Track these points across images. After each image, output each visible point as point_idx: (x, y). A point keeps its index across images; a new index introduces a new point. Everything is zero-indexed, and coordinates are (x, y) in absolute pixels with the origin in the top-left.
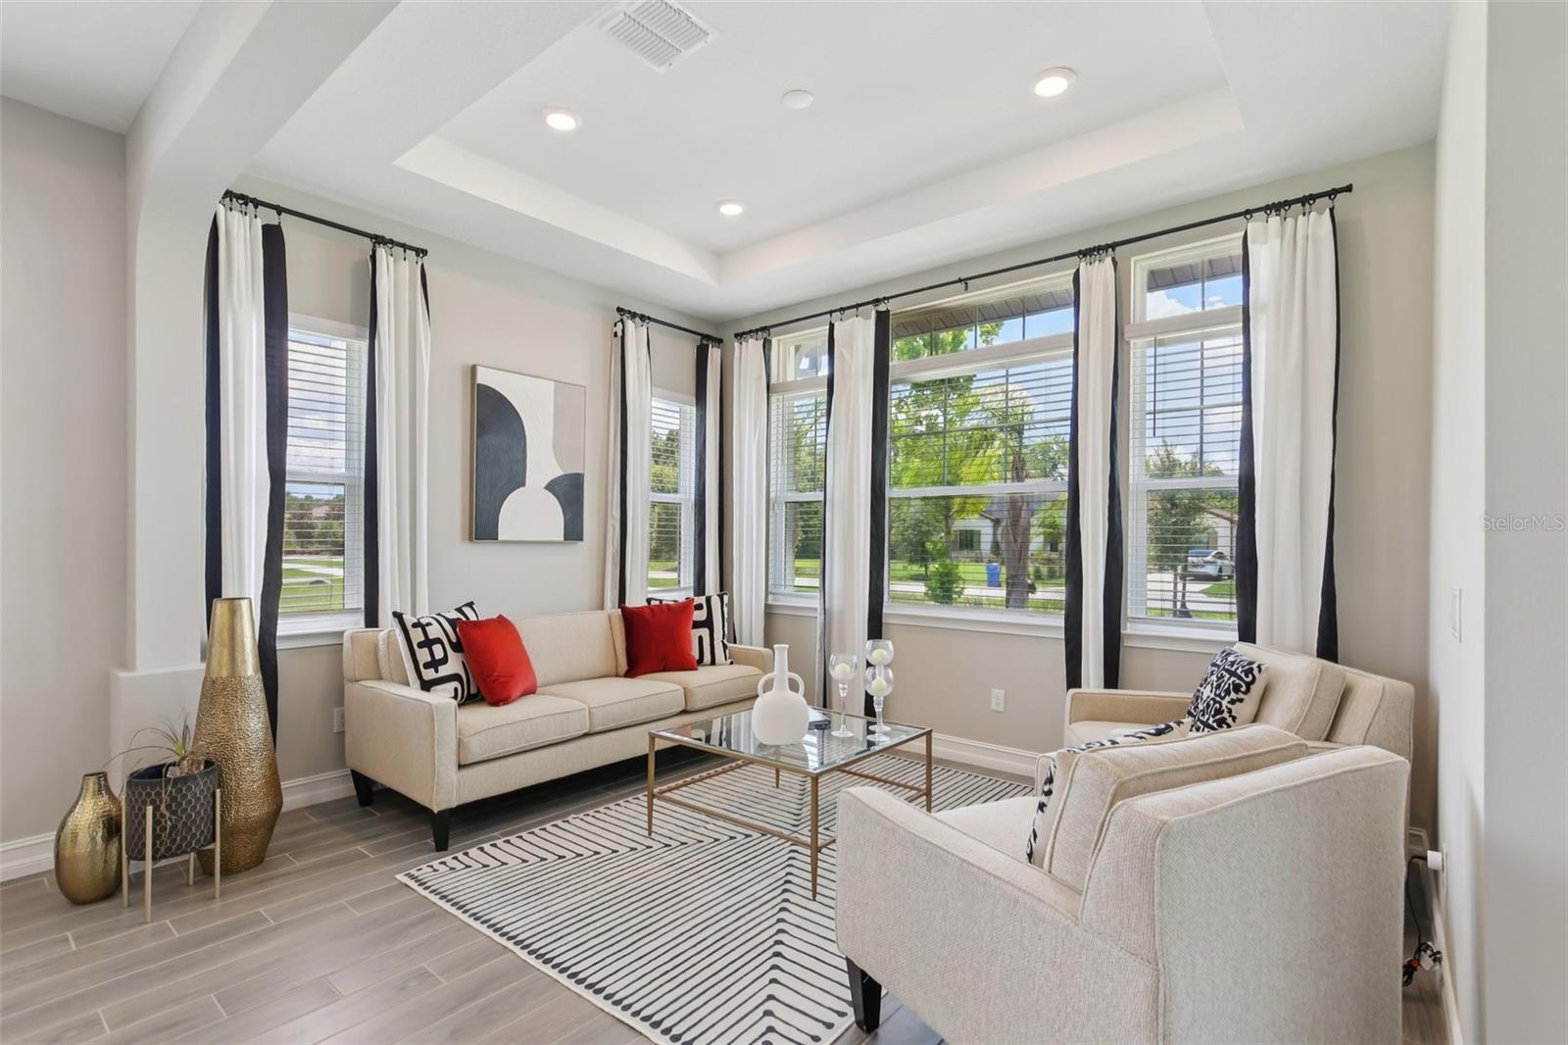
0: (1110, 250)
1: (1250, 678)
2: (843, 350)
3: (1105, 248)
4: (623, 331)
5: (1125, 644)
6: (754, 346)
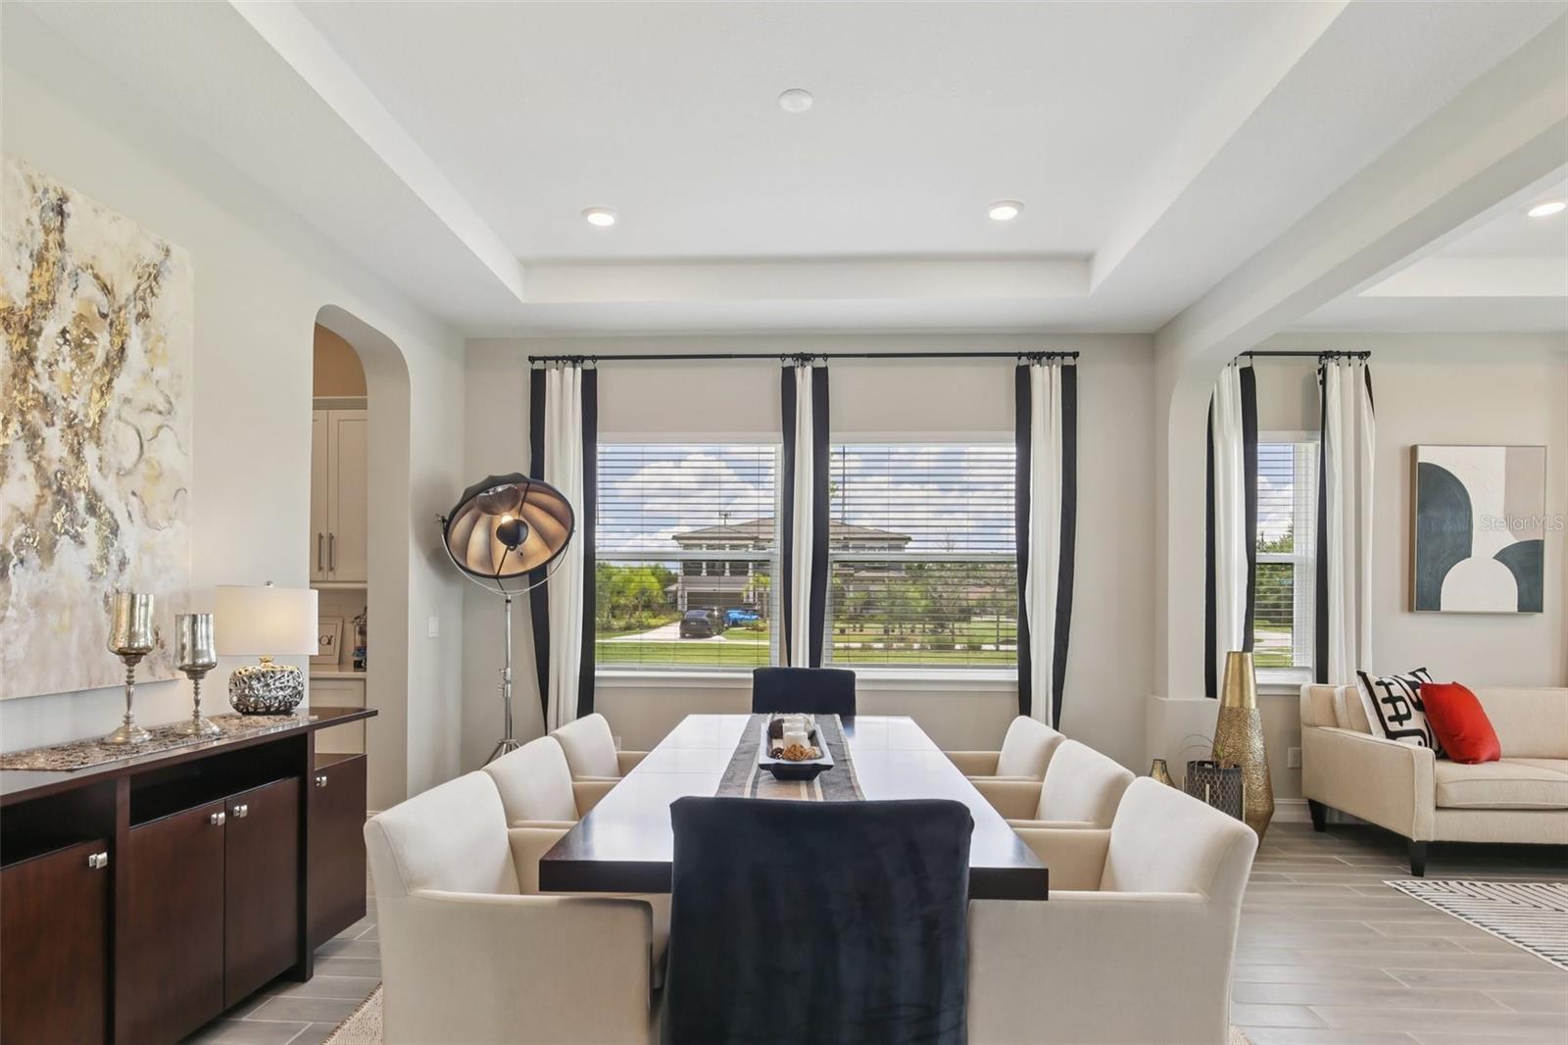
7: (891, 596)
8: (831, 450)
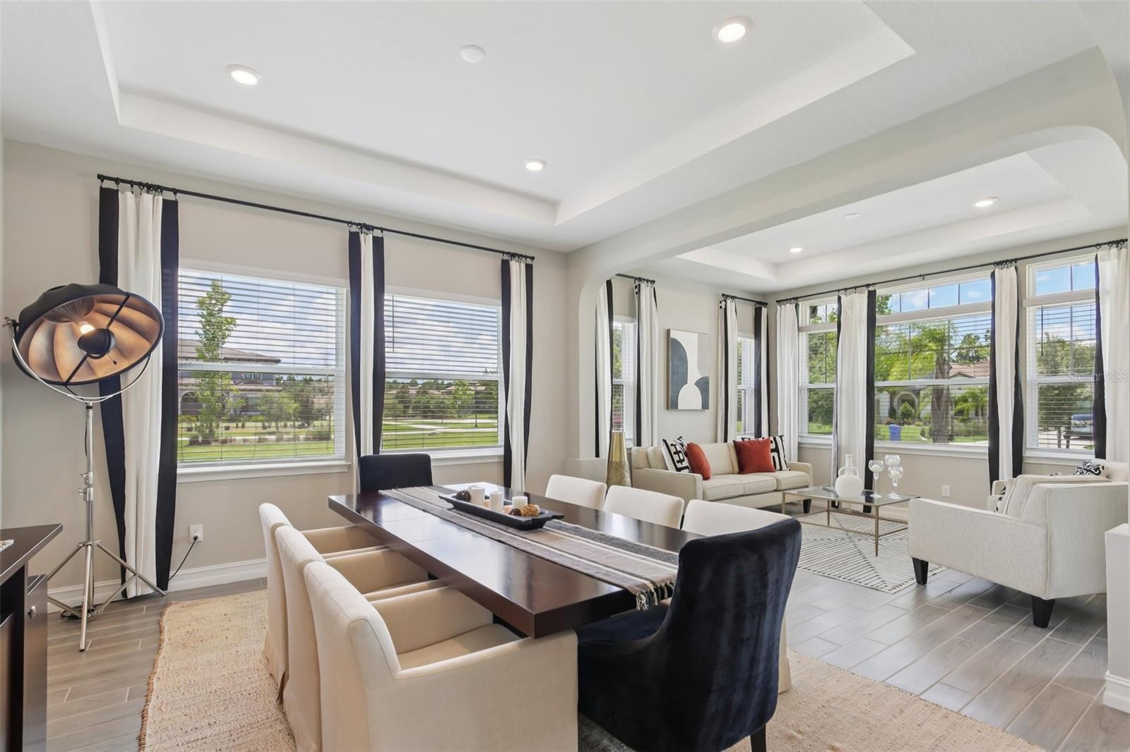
0: (1013, 262)
1: (1098, 471)
2: (848, 311)
3: (1011, 261)
4: (726, 306)
5: (1026, 461)
6: (790, 307)
7: (267, 401)
8: (386, 297)
